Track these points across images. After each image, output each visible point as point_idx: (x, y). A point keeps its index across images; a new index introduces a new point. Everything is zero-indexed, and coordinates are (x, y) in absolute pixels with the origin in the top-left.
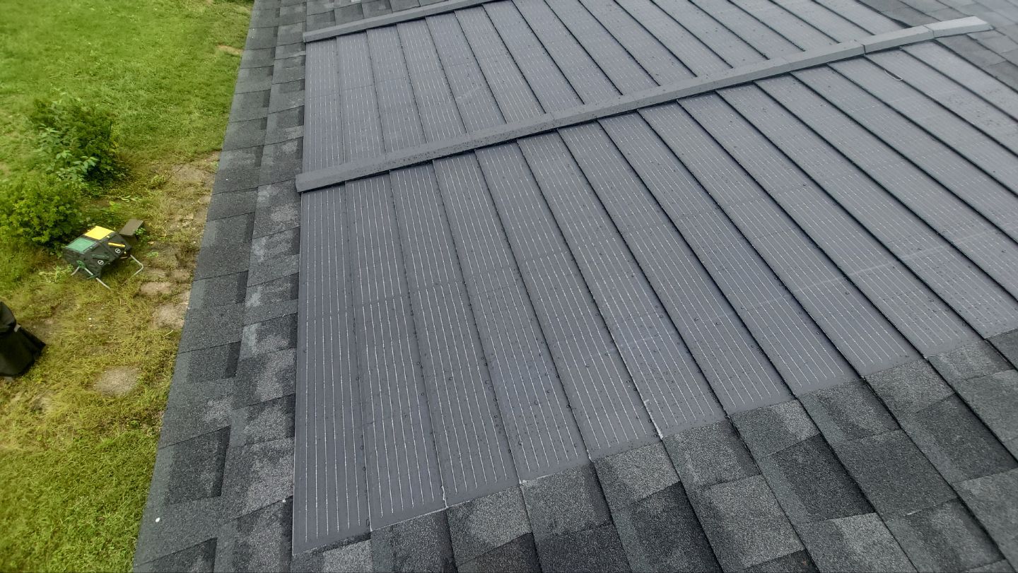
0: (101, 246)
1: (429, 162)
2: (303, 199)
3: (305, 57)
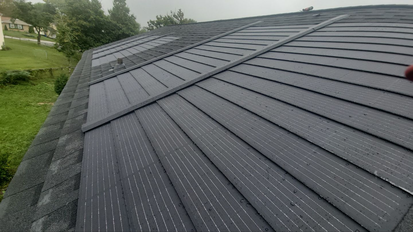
1: (155, 102)
2: (87, 135)
3: (89, 89)
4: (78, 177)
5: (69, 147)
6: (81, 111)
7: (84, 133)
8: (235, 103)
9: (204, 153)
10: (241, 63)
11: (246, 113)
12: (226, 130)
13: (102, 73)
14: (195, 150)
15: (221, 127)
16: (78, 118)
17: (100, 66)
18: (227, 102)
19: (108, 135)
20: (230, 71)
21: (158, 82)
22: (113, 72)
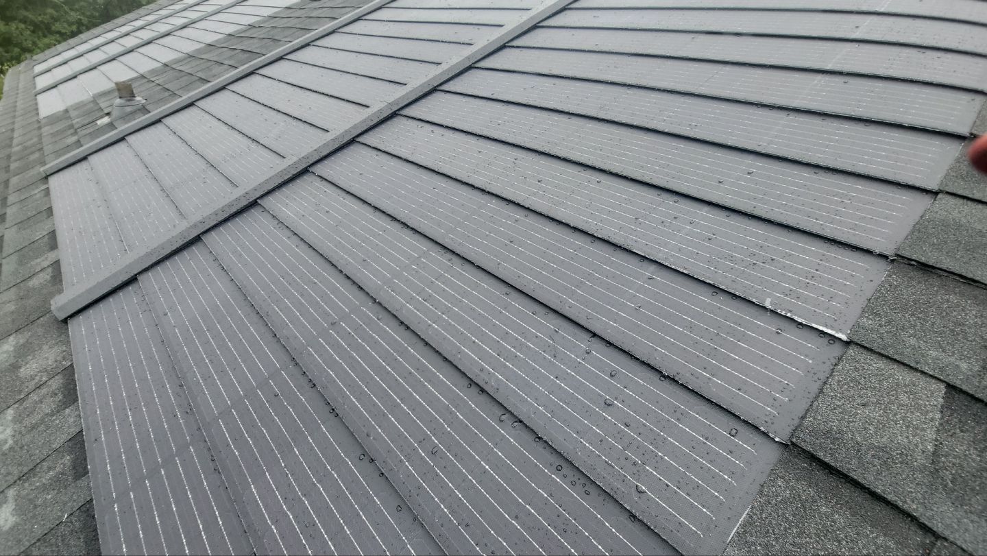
1: (254, 204)
2: (72, 325)
3: (48, 188)
4: (77, 443)
5: (30, 368)
6: (38, 260)
7: (65, 321)
8: (464, 180)
9: (402, 323)
10: (470, 68)
11: (494, 204)
12: (449, 255)
13: (76, 133)
14: (380, 317)
15: (438, 248)
16: (35, 282)
17: (66, 111)
18: (445, 179)
19: (138, 315)
20: (443, 93)
21: (255, 143)
22: (111, 126)
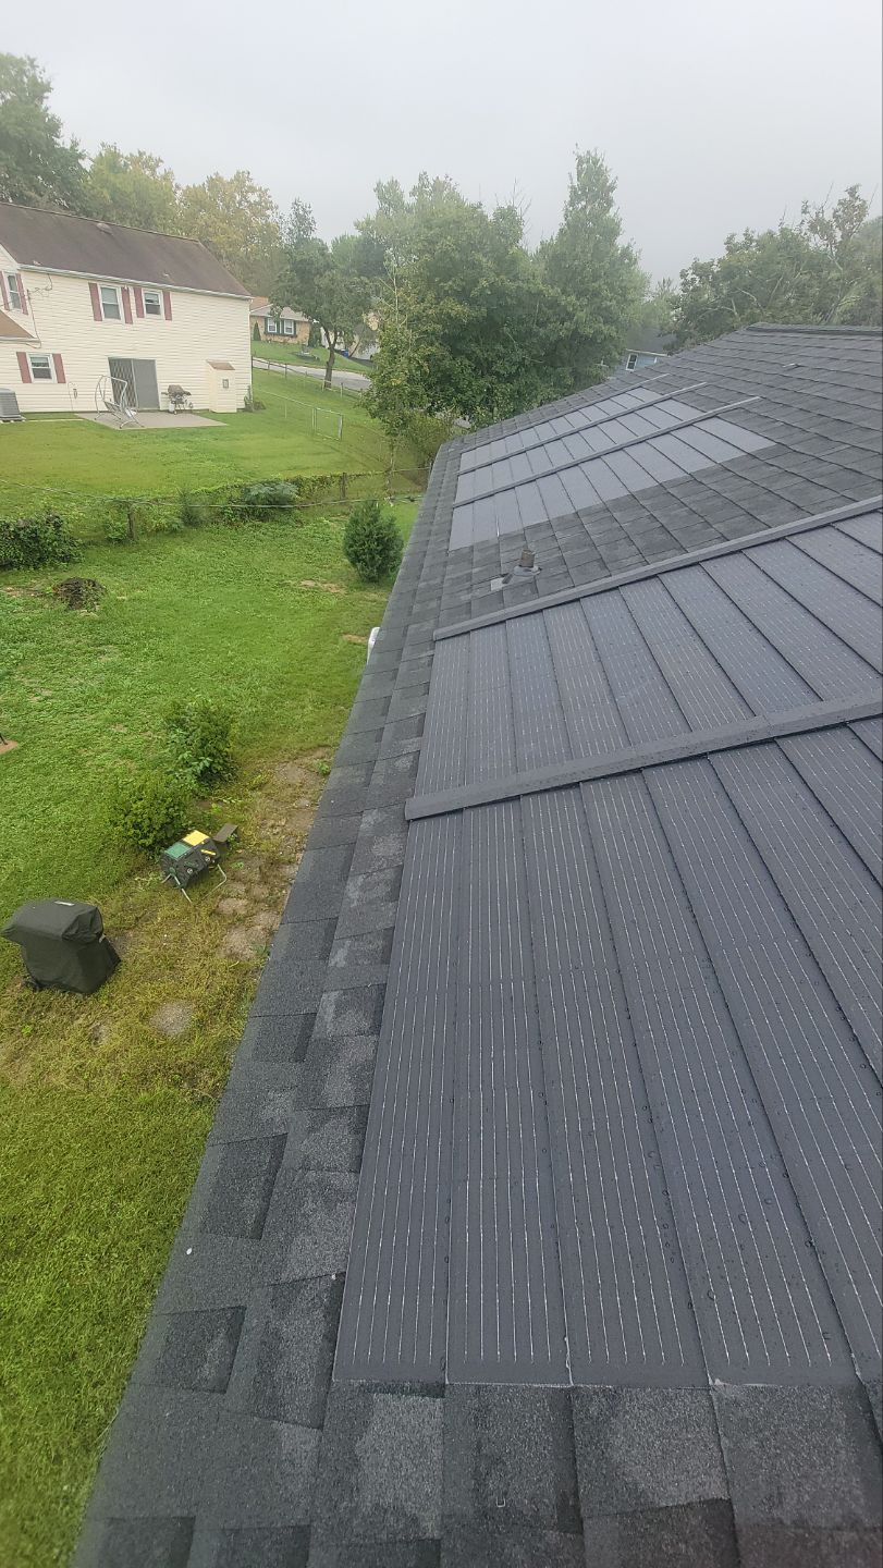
0: (195, 852)
1: (576, 786)
2: (413, 828)
3: (433, 656)
5: (379, 850)
6: (407, 741)
7: (409, 821)
9: (628, 1010)
13: (470, 589)
14: (614, 990)
16: (400, 765)
17: (472, 549)
